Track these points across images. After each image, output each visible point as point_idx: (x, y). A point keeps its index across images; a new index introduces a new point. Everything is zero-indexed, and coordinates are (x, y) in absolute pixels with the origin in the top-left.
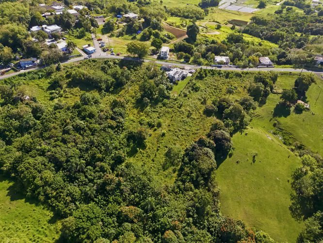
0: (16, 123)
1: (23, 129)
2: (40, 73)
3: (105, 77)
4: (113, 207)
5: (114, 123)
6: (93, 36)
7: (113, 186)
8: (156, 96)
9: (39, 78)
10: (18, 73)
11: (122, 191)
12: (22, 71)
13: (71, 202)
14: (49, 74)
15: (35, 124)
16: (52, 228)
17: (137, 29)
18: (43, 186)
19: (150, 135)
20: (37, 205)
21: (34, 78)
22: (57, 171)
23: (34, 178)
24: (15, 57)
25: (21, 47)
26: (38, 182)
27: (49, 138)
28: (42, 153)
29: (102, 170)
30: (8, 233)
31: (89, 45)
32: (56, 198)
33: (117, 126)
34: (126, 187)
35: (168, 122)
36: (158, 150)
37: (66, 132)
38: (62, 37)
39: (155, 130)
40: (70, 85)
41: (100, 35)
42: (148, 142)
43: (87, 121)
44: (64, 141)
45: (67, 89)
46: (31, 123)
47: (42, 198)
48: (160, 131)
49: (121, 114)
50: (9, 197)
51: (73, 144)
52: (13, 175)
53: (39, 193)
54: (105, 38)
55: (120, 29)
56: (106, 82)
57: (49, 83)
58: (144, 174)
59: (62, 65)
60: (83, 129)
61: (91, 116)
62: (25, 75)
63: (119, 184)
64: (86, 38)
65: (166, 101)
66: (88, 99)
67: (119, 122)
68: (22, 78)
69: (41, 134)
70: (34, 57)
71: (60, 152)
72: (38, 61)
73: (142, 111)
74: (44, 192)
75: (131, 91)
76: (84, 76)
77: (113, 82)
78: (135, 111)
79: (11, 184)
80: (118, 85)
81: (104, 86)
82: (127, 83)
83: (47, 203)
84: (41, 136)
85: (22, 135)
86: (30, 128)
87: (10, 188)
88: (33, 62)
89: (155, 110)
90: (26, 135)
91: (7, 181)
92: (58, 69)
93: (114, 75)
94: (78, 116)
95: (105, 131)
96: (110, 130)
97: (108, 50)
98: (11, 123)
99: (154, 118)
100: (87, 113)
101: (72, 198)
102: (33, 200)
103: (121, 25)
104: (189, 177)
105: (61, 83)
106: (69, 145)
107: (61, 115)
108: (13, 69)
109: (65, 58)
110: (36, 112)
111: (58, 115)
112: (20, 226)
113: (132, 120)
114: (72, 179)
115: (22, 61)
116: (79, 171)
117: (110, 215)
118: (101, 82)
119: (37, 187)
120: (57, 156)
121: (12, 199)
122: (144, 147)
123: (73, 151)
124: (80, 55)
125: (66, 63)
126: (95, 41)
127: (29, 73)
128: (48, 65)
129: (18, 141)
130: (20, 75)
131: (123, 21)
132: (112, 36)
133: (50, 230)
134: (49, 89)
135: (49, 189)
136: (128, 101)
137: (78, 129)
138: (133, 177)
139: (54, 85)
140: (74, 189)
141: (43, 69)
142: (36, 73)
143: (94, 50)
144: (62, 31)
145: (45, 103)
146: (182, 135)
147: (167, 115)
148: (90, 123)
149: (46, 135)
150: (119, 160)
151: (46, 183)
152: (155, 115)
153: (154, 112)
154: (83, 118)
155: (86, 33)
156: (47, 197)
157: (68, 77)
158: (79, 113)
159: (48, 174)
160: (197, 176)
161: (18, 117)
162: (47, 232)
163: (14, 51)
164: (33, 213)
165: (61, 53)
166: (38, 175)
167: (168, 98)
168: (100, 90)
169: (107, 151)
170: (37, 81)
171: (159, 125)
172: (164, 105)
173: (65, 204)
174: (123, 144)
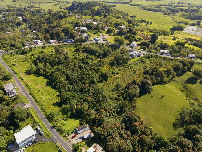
0: (57, 60)
1: (58, 63)
2: (73, 45)
3: (99, 50)
4: (84, 97)
5: (96, 68)
6: (101, 34)
7: (87, 89)
8: (120, 62)
9: (72, 47)
10: (64, 44)
11: (89, 93)
12: (66, 43)
13: (68, 91)
14: (76, 46)
15: (64, 62)
16: (58, 98)
17: (124, 33)
18: (59, 83)
19: (111, 77)
20: (55, 90)
21: (70, 47)
22: (66, 80)
23: (57, 79)
24: (65, 38)
25: (68, 34)
26: (58, 81)
27: (67, 68)
28: (63, 72)
29: (84, 83)
30: (42, 94)
31: (98, 37)
32: (62, 88)
33: (97, 70)
34: (92, 91)
35: (122, 73)
36: (112, 83)
37: (75, 67)
38: (87, 32)
39: (115, 75)
40: (83, 52)
41: (104, 34)
42: (109, 79)
43: (85, 65)
44: (73, 70)
45: (81, 53)
46: (63, 61)
47: (57, 87)
48: (117, 76)
49: (100, 66)
50: (46, 85)
51: (76, 72)
52: (50, 77)
53: (57, 85)
54: (107, 36)
55: (115, 33)
56: (99, 53)
57: (75, 49)
58: (102, 89)
59: (83, 43)
60: (82, 68)
61: (88, 63)
62: (66, 45)
63: (89, 90)
64: (97, 34)
65: (125, 64)
66: (88, 57)
67: (99, 68)
68: (65, 46)
69: (65, 66)
70: (72, 38)
71: (70, 73)
72: (74, 40)
73: (112, 67)
74: (59, 85)
75: (110, 58)
76: (90, 49)
77: (102, 53)
78: (108, 67)
79: (48, 81)
80: (105, 55)
81: (98, 54)
82: (109, 55)
83: (58, 90)
84: (65, 67)
85: (58, 65)
86: (62, 63)
87: (47, 82)
88: (72, 40)
89: (118, 67)
90: (59, 66)
91: (47, 80)
92: (81, 45)
93: (104, 50)
94: (82, 62)
95: (91, 70)
96: (93, 70)
97: (106, 40)
98: (55, 60)
100: (86, 62)
101: (69, 89)
102: (54, 87)
103: (117, 31)
104: (122, 95)
105: (80, 50)
106: (74, 72)
107: (75, 61)
108: (63, 42)
109: (85, 41)
110: (66, 58)
111: (74, 60)
112: (46, 94)
113: (105, 69)
114: (71, 84)
115: (67, 39)
116: (75, 82)
117: (81, 99)
118: (97, 52)
119: (57, 82)
120: (68, 74)
121: (47, 85)
122: (106, 80)
123: (75, 74)
124: (92, 41)
125: (84, 43)
126: (101, 36)
127: (68, 44)
128: (77, 42)
129: (56, 67)
130: (65, 45)
131: (118, 29)
132: (110, 35)
133: (57, 99)
134: (74, 51)
135: (61, 85)
136: (107, 62)
137: (80, 67)
138: (96, 89)
139: (77, 51)
140: (71, 87)
141: (74, 44)
142: (71, 45)
143: (99, 40)
144: (87, 30)
145: (71, 56)
146: (127, 80)
147: (123, 70)
148: (86, 66)
149: (67, 67)
150: (93, 82)
151: (61, 82)
152: (117, 70)
153: (118, 68)
154: (84, 64)
155: (98, 32)
156: (60, 87)
157: (84, 48)
158: (83, 61)
159: (62, 79)
160: (127, 96)
161: (59, 58)
162: (55, 99)
163: (65, 35)
164: (52, 92)
165: (84, 39)
166: (59, 78)
167: (126, 63)
168: (95, 55)
169: (89, 77)
170: (71, 48)
171: (118, 74)
172: (123, 66)
173: (65, 91)
174: (97, 77)
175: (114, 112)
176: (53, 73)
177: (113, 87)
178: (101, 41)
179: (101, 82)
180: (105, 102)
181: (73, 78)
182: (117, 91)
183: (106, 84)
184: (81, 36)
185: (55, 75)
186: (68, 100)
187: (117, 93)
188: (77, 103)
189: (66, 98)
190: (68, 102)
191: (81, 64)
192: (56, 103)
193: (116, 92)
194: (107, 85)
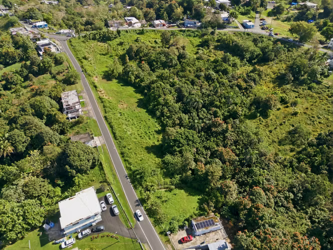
0: (163, 59)
1: (165, 65)
2: (196, 33)
3: (252, 47)
4: (211, 144)
5: (244, 85)
6: (258, 15)
7: (220, 129)
8: (303, 78)
9: (194, 37)
10: (180, 29)
11: (225, 138)
12: (184, 29)
13: (178, 124)
14: (203, 35)
15: (176, 65)
16: (156, 136)
17: (310, 17)
18: (163, 105)
19: (279, 109)
20: (152, 117)
21: (190, 36)
22: (177, 102)
23: (160, 96)
24: (183, 18)
25: (191, 11)
26: (161, 100)
27: (182, 77)
28: (172, 85)
29: (215, 115)
30: (127, 123)
31: (250, 21)
32: (168, 117)
33: (246, 88)
34: (231, 136)
35: (306, 105)
36: (281, 125)
37: (198, 77)
38: (228, 11)
39: (287, 107)
40: (216, 48)
41: (264, 16)
42: (273, 113)
43: (219, 75)
44: (193, 83)
45: (212, 50)
46: (174, 62)
47: (158, 113)
48: (291, 110)
49: (254, 80)
50: (137, 104)
51: (199, 88)
52: (146, 91)
53: (158, 109)
54: (269, 21)
55: (290, 15)
56: (252, 53)
57: (200, 42)
58: (256, 134)
59: (217, 31)
60: (213, 80)
61: (225, 72)
62: (184, 31)
63: (226, 131)
64: (249, 16)
65: (314, 85)
66: (228, 59)
67: (249, 86)
68: (181, 33)
69: (178, 72)
70: (197, 20)
71: (186, 88)
72: (199, 24)
73: (279, 87)
74: (162, 110)
75: (276, 67)
76: (233, 43)
77: (259, 54)
78: (271, 85)
79: (142, 97)
80: (264, 59)
81: (248, 55)
82: (274, 59)
83: (159, 119)
84: (177, 74)
85: (164, 69)
86: (171, 66)
87: (140, 99)
88: (195, 23)
89: (296, 90)
90: (166, 70)
91: (140, 95)
92: (213, 33)
93: (263, 49)
94: (213, 69)
95: (232, 87)
96: (237, 89)
97: (267, 28)
98: (160, 58)
99: (291, 96)
100: (222, 69)
101: (180, 122)
102: (152, 113)
103: (292, 12)
104: (309, 160)
105: (210, 42)
106: (195, 87)
107: (200, 64)
108: (177, 26)
109: (221, 26)
110: (181, 57)
111: (197, 63)
112: (135, 123)
113: (263, 89)
114: (186, 111)
115: (187, 21)
116: (194, 108)
117: (207, 148)
118: (247, 51)
119: (159, 104)
120: (183, 89)
121: (138, 106)
122: (265, 116)
123: (195, 90)
124: (237, 27)
125: (221, 31)
126: (258, 21)
127: (188, 31)
128: (206, 27)
129: (159, 72)
130: (181, 31)
131: (296, 8)
132: (278, 19)
133: (154, 137)
134: (198, 46)
135: (166, 110)
136: (268, 75)
137: (208, 78)
138: (242, 132)
139: (205, 44)
140: (185, 117)
141: (200, 30)
142: (193, 32)
143: (253, 26)
144: (230, 6)
145: (190, 53)
146: (320, 123)
147: (309, 98)
148: (221, 78)
149: (181, 74)
150: (234, 115)
151: (166, 104)
152: (293, 95)
153: (294, 91)
154: (217, 72)
155: (252, 12)
156: (162, 114)
157: (218, 41)
158: (215, 67)
159: (171, 99)
160: (321, 163)
161: (167, 55)
162: (151, 137)
163: (184, 13)
164: (147, 121)
165: (221, 21)
166: (163, 96)
167: (319, 83)
168: (242, 58)
169: (227, 103)
170: (191, 39)
171: (295, 104)
172: (310, 88)
173: (173, 124)
174: (244, 104)
175: (286, 198)
176: (153, 82)
177: (282, 133)
178: (257, 30)
179: (252, 117)
180: (263, 169)
181: (191, 100)
182: (291, 146)
183: (264, 124)
184: (216, 15)
185: (158, 87)
186: (179, 147)
187: (292, 151)
188: (197, 156)
189: (175, 141)
190: (178, 149)
191: (211, 72)
192: (152, 146)
193: (288, 147)
194: (267, 126)
